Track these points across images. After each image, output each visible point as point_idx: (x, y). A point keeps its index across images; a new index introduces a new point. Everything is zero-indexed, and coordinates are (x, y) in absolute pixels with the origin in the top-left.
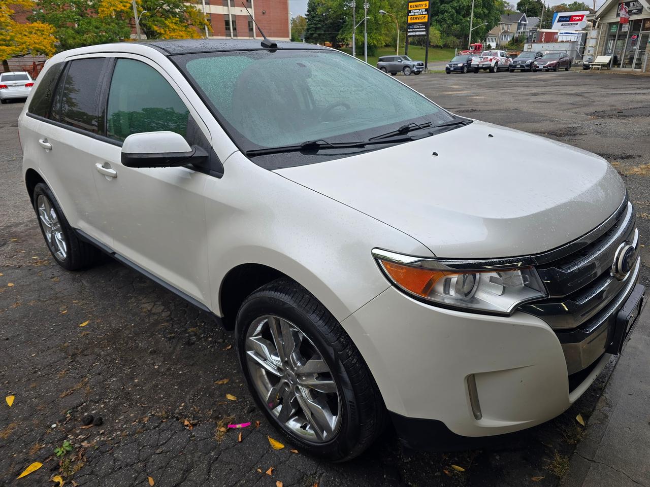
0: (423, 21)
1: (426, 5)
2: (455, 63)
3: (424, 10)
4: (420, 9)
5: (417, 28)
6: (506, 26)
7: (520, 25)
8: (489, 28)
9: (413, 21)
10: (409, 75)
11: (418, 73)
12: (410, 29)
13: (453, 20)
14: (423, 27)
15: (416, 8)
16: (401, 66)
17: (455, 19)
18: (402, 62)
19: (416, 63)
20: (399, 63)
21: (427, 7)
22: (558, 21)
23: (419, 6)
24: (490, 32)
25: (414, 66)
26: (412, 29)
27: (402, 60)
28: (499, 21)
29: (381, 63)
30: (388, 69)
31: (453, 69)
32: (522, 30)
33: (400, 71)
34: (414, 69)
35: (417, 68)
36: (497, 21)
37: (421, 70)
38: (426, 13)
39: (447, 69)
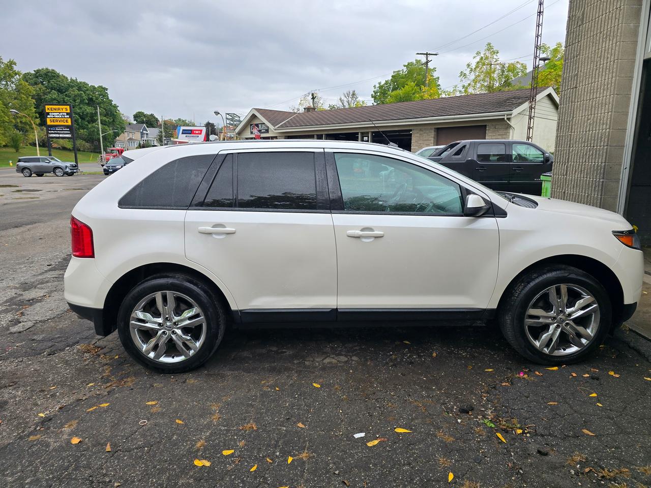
0: (66, 124)
1: (66, 109)
2: (113, 165)
3: (65, 114)
4: (60, 113)
5: (59, 131)
6: (131, 134)
7: (142, 134)
8: (116, 135)
9: (52, 123)
10: (62, 176)
11: (71, 174)
12: (51, 131)
13: (78, 125)
14: (67, 129)
15: (56, 111)
16: (52, 166)
17: (80, 124)
18: (51, 163)
19: (68, 164)
20: (47, 164)
21: (69, 111)
22: (182, 133)
23: (59, 109)
24: (118, 138)
25: (66, 167)
26: (54, 131)
27: (50, 162)
28: (125, 129)
29: (22, 164)
30: (33, 170)
31: (111, 170)
32: (145, 138)
33: (50, 172)
34: (67, 170)
35: (70, 169)
36: (123, 129)
37: (75, 171)
38: (68, 116)
39: (105, 170)
